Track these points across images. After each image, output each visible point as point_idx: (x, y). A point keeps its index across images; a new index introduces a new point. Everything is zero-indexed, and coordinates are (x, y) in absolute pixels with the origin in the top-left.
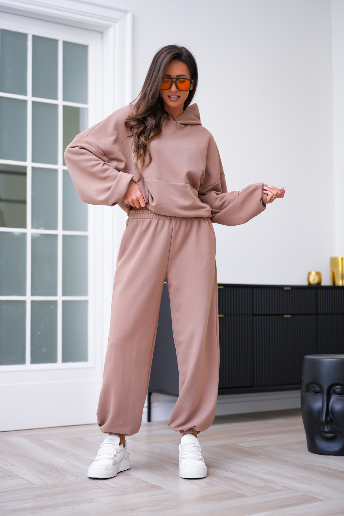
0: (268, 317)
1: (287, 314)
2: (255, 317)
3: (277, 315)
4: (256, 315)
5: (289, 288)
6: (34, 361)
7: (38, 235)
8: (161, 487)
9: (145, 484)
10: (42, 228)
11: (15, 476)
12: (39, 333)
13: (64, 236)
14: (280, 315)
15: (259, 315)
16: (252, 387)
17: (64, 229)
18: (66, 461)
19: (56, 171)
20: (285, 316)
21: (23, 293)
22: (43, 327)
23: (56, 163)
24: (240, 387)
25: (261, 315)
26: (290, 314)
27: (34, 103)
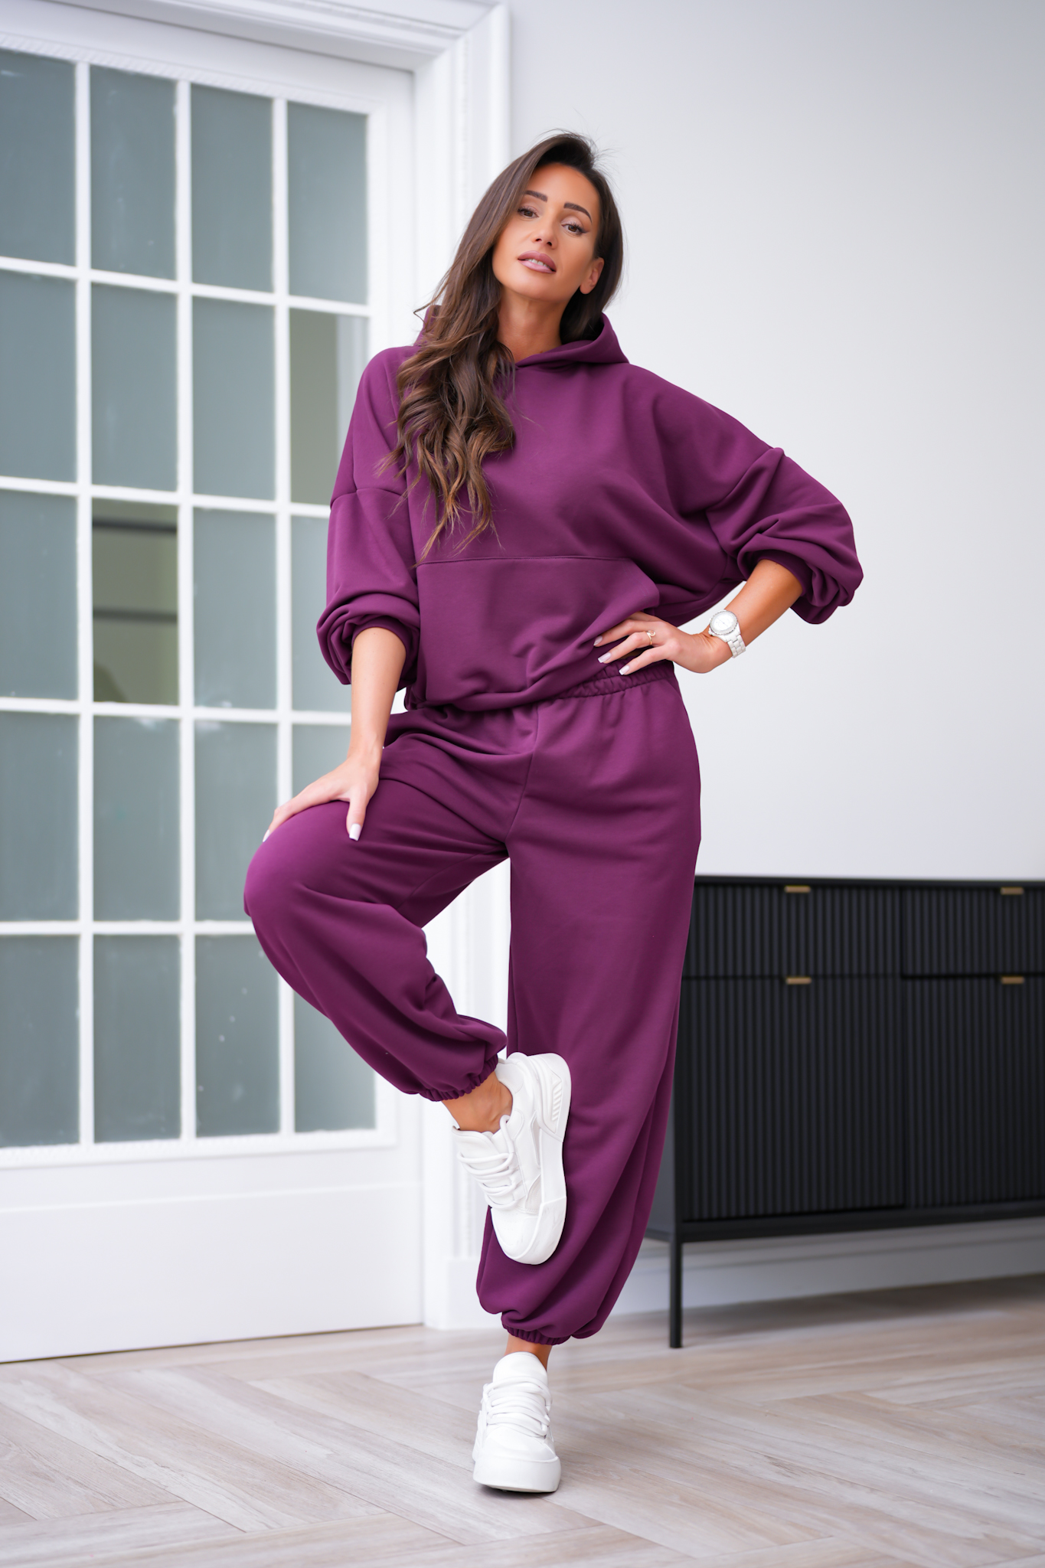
0: (951, 983)
1: (1012, 974)
2: (909, 984)
3: (980, 976)
4: (914, 977)
5: (1019, 891)
6: (207, 1127)
7: (215, 727)
8: (649, 1539)
9: (596, 1531)
10: (227, 704)
11: (177, 1502)
12: (222, 1038)
13: (297, 729)
14: (987, 976)
15: (922, 977)
16: (902, 1207)
17: (297, 704)
18: (330, 1453)
19: (269, 519)
20: (1006, 980)
21: (171, 913)
22: (233, 1019)
23: (268, 494)
24: (862, 1209)
25: (930, 977)
26: (1019, 974)
27: (199, 304)
